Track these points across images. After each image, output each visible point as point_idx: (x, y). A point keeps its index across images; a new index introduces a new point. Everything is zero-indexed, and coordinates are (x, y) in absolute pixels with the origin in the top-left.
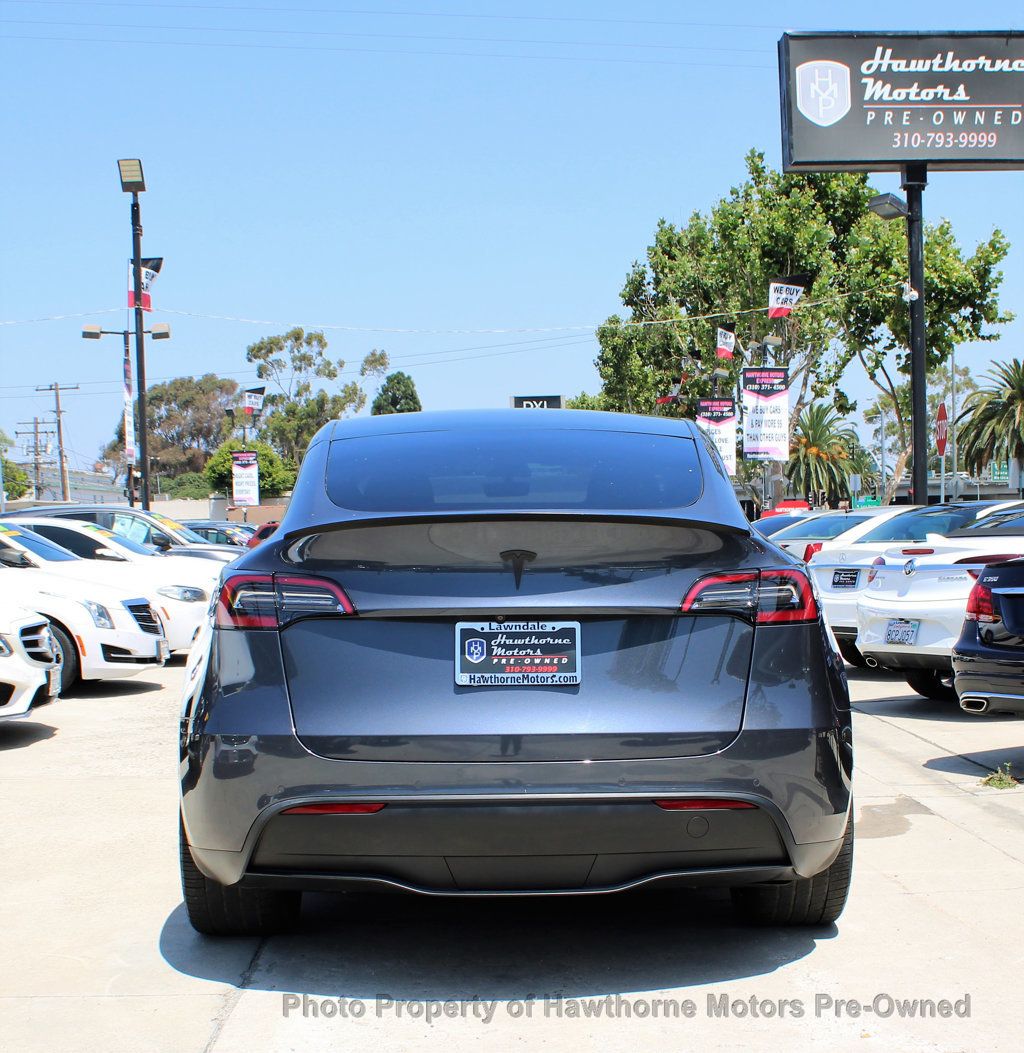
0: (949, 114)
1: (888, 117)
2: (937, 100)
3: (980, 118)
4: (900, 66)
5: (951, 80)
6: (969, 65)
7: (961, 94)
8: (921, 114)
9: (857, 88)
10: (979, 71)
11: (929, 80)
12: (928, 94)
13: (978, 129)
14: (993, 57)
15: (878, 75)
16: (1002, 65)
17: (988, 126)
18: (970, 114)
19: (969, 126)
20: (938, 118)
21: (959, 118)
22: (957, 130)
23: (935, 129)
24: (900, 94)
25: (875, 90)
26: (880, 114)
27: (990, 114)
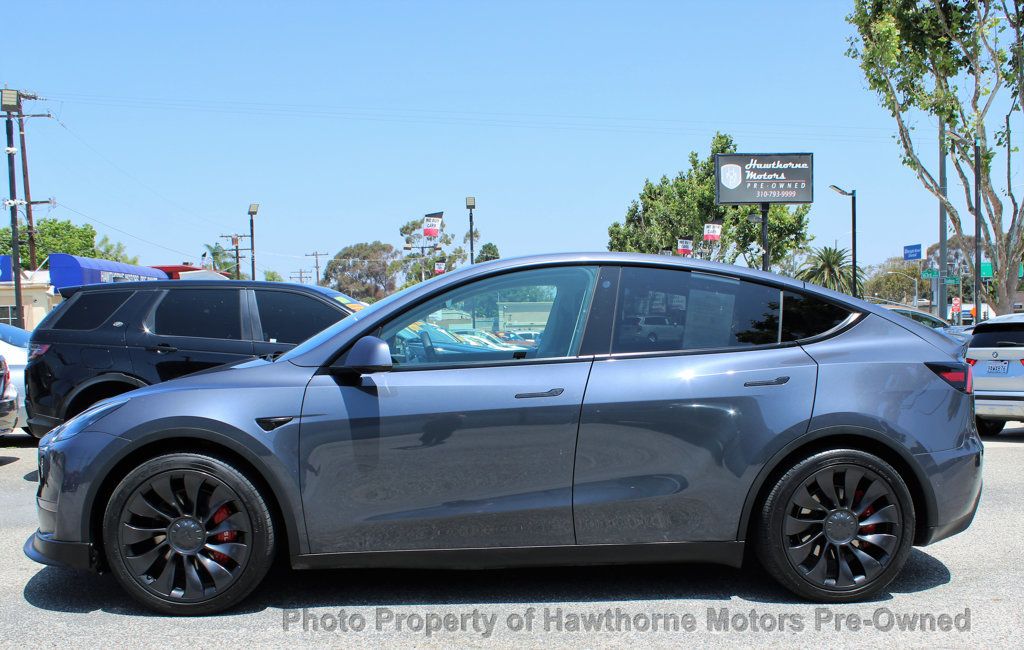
0: (778, 184)
1: (755, 186)
2: (774, 179)
3: (789, 186)
4: (760, 166)
5: (779, 171)
6: (786, 166)
7: (783, 177)
8: (768, 184)
9: (744, 174)
10: (789, 168)
11: (771, 171)
12: (770, 177)
13: (789, 190)
14: (795, 163)
15: (752, 170)
16: (798, 166)
17: (793, 189)
18: (786, 184)
19: (786, 189)
20: (774, 186)
21: (782, 186)
22: (781, 190)
23: (773, 190)
24: (760, 177)
25: (751, 175)
26: (752, 184)
27: (793, 184)
